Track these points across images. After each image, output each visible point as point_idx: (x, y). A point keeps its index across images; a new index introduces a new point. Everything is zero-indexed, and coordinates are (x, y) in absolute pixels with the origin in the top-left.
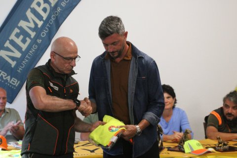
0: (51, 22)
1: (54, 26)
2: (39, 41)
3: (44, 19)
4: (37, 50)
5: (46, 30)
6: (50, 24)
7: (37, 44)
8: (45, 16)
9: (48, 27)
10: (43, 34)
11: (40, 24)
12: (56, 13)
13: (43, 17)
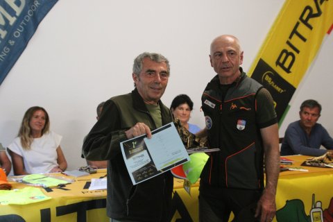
0: (27, 18)
1: (32, 23)
2: (12, 43)
3: (18, 14)
4: (9, 55)
5: (21, 29)
6: (25, 22)
7: (9, 46)
8: (18, 11)
9: (23, 25)
10: (17, 34)
11: (12, 20)
12: (34, 8)
13: (15, 12)
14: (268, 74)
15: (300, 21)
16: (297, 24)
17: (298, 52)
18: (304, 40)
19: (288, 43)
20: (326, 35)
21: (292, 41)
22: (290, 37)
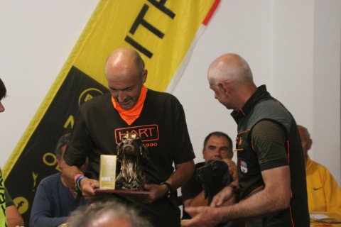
14: (90, 92)
15: (149, 4)
16: (145, 8)
17: (149, 55)
18: (160, 34)
19: (128, 40)
20: (201, 26)
21: (136, 37)
22: (133, 30)
